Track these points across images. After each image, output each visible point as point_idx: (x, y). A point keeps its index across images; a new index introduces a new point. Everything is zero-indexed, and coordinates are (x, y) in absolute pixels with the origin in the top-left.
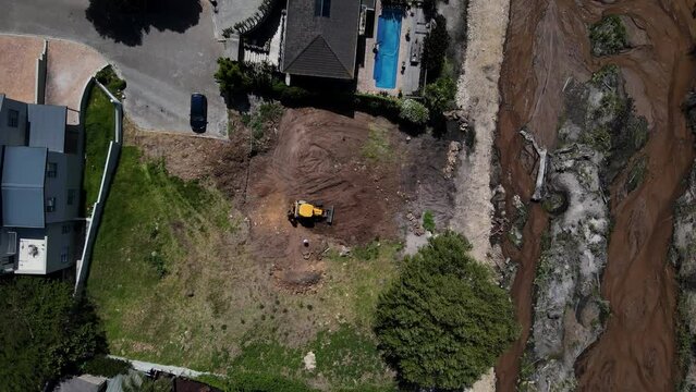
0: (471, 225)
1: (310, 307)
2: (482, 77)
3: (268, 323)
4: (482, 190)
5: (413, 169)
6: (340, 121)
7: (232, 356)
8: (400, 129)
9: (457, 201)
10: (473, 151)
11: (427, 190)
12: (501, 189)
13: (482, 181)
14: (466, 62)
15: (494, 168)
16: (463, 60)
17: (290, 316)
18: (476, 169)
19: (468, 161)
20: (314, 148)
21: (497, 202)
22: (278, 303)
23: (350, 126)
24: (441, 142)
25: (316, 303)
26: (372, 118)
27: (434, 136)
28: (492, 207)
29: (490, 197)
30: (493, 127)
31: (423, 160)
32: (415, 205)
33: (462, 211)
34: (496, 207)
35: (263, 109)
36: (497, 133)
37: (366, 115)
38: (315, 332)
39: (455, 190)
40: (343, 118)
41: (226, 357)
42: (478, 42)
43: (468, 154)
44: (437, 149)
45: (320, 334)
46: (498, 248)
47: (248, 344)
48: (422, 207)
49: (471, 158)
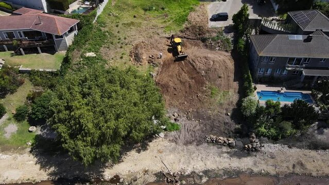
0: (172, 156)
1: (121, 58)
2: (293, 161)
3: (116, 41)
4: (201, 164)
5: (209, 118)
6: (230, 75)
7: (102, 28)
8: (234, 110)
9: (190, 147)
10: (231, 156)
11: (195, 127)
12: (204, 180)
13: (208, 163)
14: (298, 150)
15: (221, 172)
16: (300, 147)
17: (119, 50)
18: (218, 159)
19: (222, 153)
20: (212, 63)
21: (193, 177)
22: (126, 45)
23: (229, 80)
24: (231, 134)
25: (124, 60)
26: (237, 91)
27: (235, 129)
28: (188, 172)
29: (197, 171)
30: (256, 170)
31: (217, 124)
32: (185, 119)
33: (183, 150)
34: (189, 176)
35: (228, 39)
36: (251, 174)
37: (238, 87)
38: (107, 58)
39: (197, 145)
40: (232, 76)
41: (102, 26)
42: (318, 157)
43: (228, 153)
44: (226, 132)
45: (105, 61)
46: (152, 179)
47: (107, 34)
48: (183, 123)
49: (225, 155)
